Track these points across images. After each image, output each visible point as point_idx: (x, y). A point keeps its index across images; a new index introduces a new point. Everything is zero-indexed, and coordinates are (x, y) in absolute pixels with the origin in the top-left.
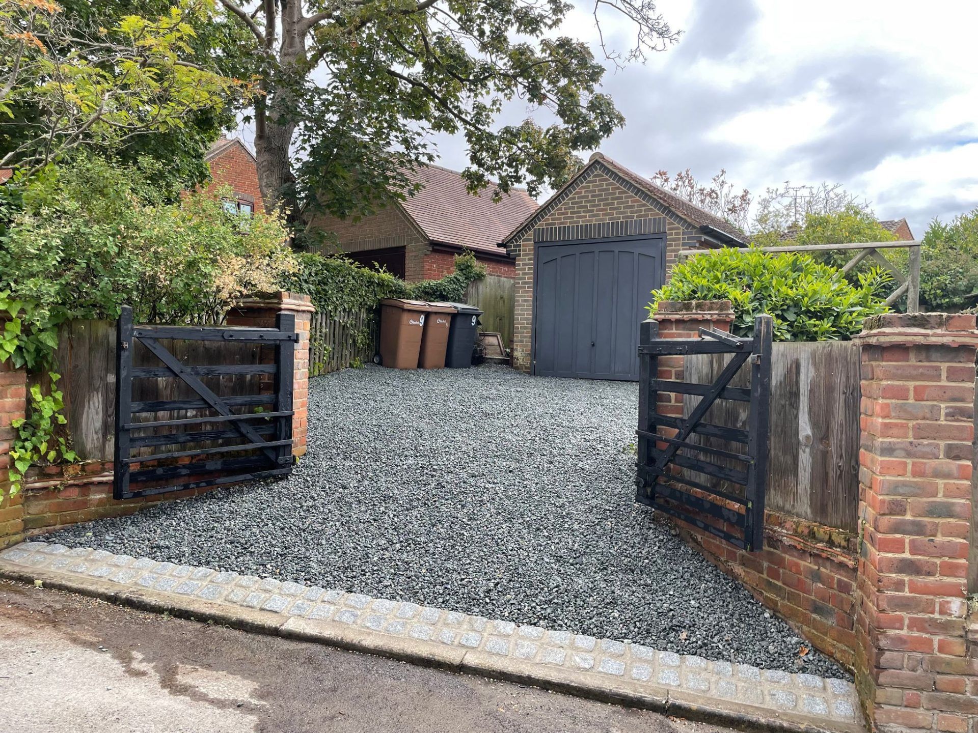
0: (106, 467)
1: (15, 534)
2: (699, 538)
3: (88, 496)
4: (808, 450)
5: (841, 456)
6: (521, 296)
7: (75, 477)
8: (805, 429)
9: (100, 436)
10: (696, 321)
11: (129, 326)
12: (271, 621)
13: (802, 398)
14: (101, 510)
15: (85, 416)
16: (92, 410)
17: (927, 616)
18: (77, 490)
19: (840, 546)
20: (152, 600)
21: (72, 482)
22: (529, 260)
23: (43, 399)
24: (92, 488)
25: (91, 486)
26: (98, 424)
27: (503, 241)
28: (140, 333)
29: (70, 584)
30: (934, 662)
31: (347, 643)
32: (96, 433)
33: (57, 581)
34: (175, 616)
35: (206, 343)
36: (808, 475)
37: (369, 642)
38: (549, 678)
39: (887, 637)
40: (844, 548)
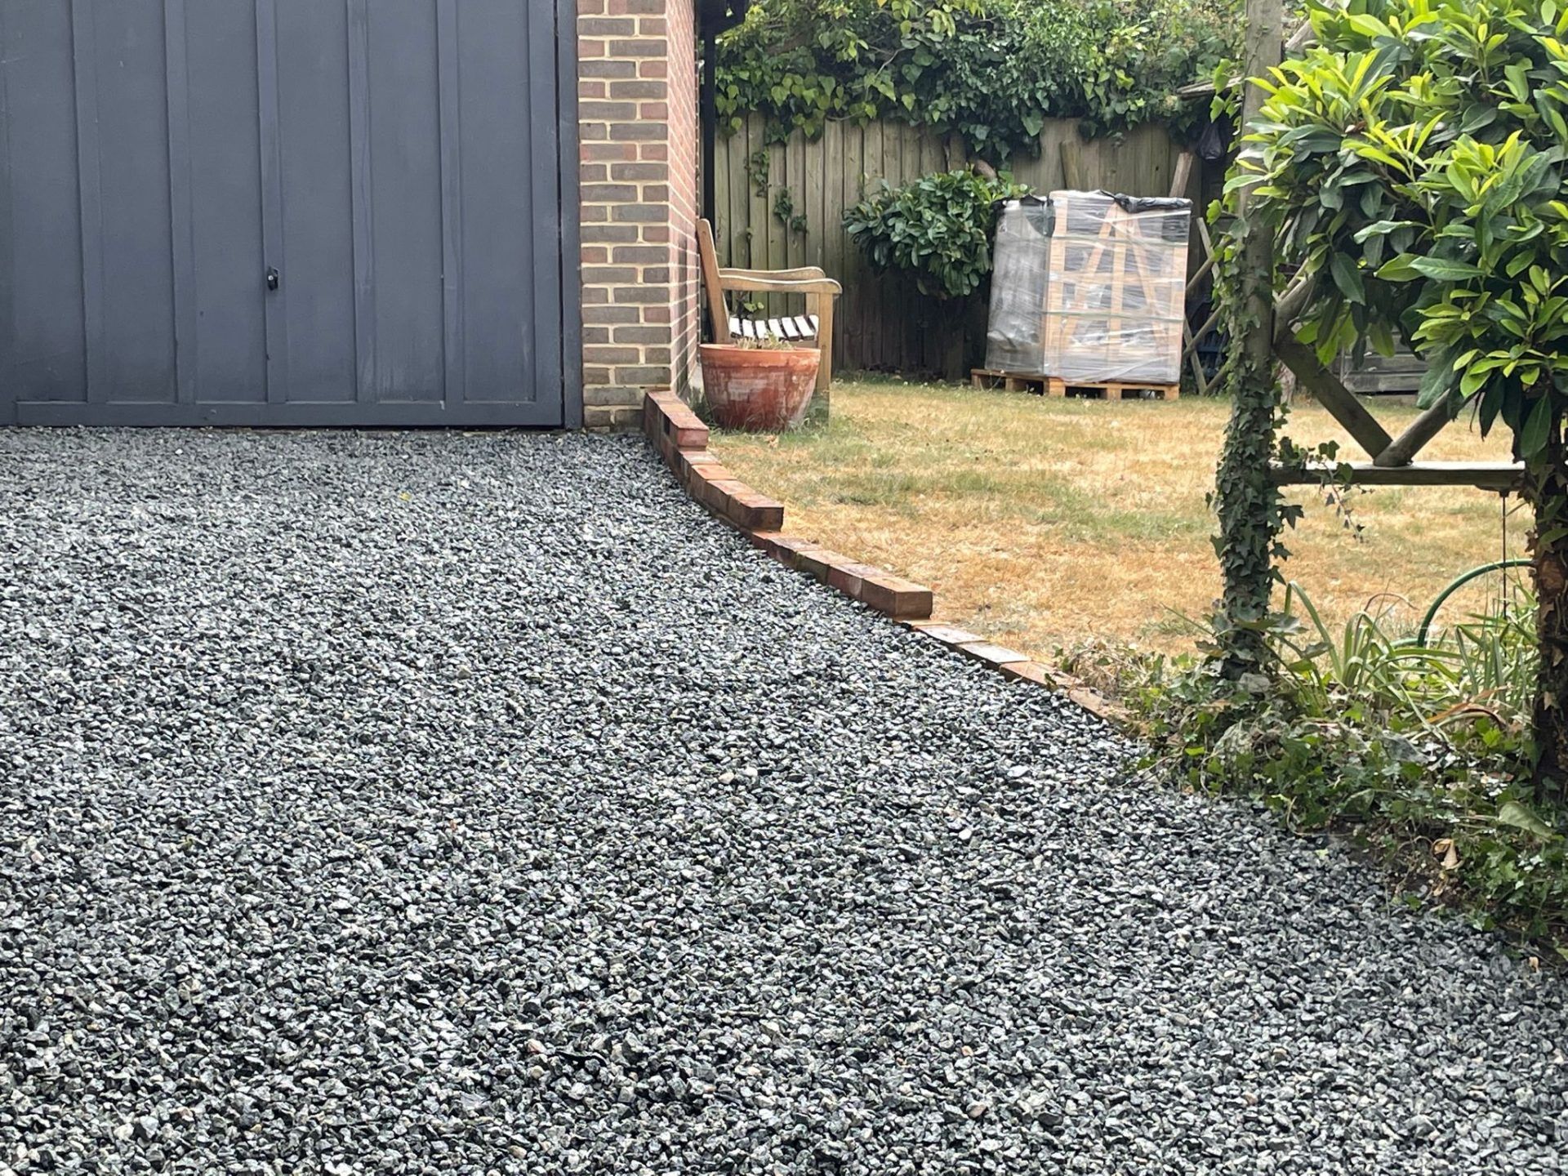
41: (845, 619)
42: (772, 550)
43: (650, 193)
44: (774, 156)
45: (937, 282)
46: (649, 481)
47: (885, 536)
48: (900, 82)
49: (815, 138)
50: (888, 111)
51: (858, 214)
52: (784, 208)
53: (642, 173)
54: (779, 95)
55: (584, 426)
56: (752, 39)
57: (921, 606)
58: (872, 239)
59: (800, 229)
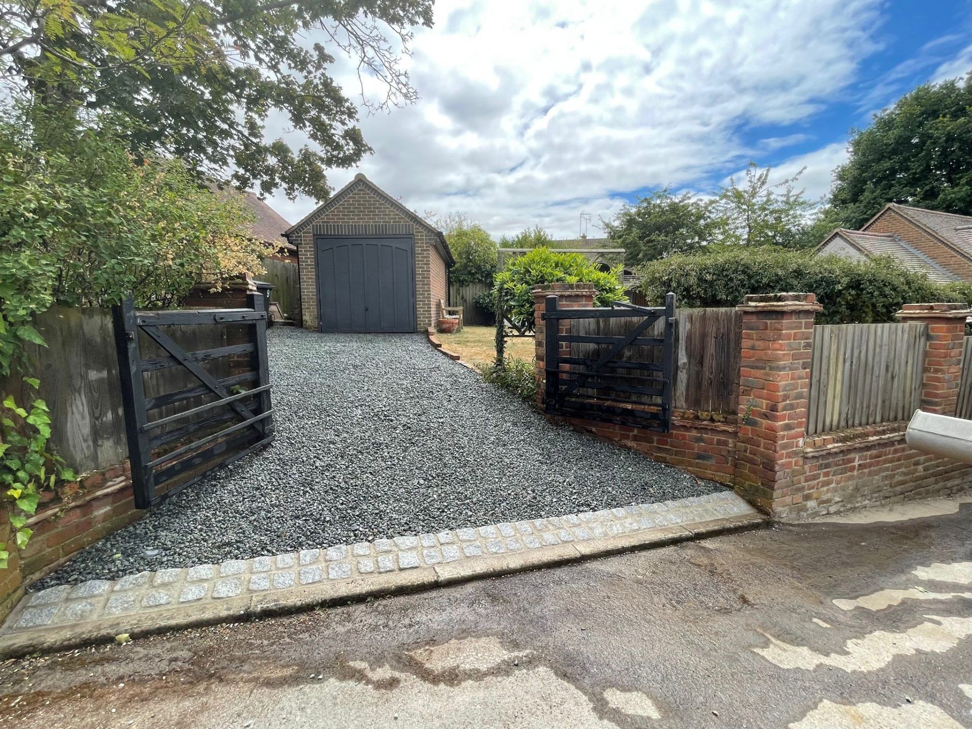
0: (107, 476)
1: (15, 591)
2: (594, 430)
3: (92, 513)
4: (684, 371)
5: (712, 373)
6: (305, 275)
7: (76, 497)
8: (683, 359)
9: (91, 443)
10: (577, 296)
11: (132, 313)
12: (427, 577)
13: (680, 342)
14: (108, 525)
15: (69, 425)
16: (77, 416)
17: (791, 450)
18: (78, 511)
19: (719, 421)
20: (294, 601)
21: (73, 504)
22: (310, 247)
23: (29, 414)
24: (94, 503)
25: (93, 502)
26: (86, 430)
27: (286, 232)
28: (144, 321)
29: (173, 622)
30: (793, 471)
31: (499, 571)
32: (85, 441)
33: (147, 625)
34: (329, 607)
35: (182, 326)
36: (684, 385)
37: (514, 563)
38: (633, 544)
39: (778, 465)
40: (722, 422)
41: (447, 360)
42: (439, 350)
43: (428, 294)
44: (461, 289)
45: (488, 310)
46: (424, 341)
47: (460, 349)
48: (482, 276)
49: (468, 286)
50: (480, 281)
51: (474, 298)
52: (463, 297)
53: (427, 291)
54: (461, 278)
55: (417, 332)
56: (457, 269)
57: (458, 358)
58: (477, 302)
59: (466, 301)
